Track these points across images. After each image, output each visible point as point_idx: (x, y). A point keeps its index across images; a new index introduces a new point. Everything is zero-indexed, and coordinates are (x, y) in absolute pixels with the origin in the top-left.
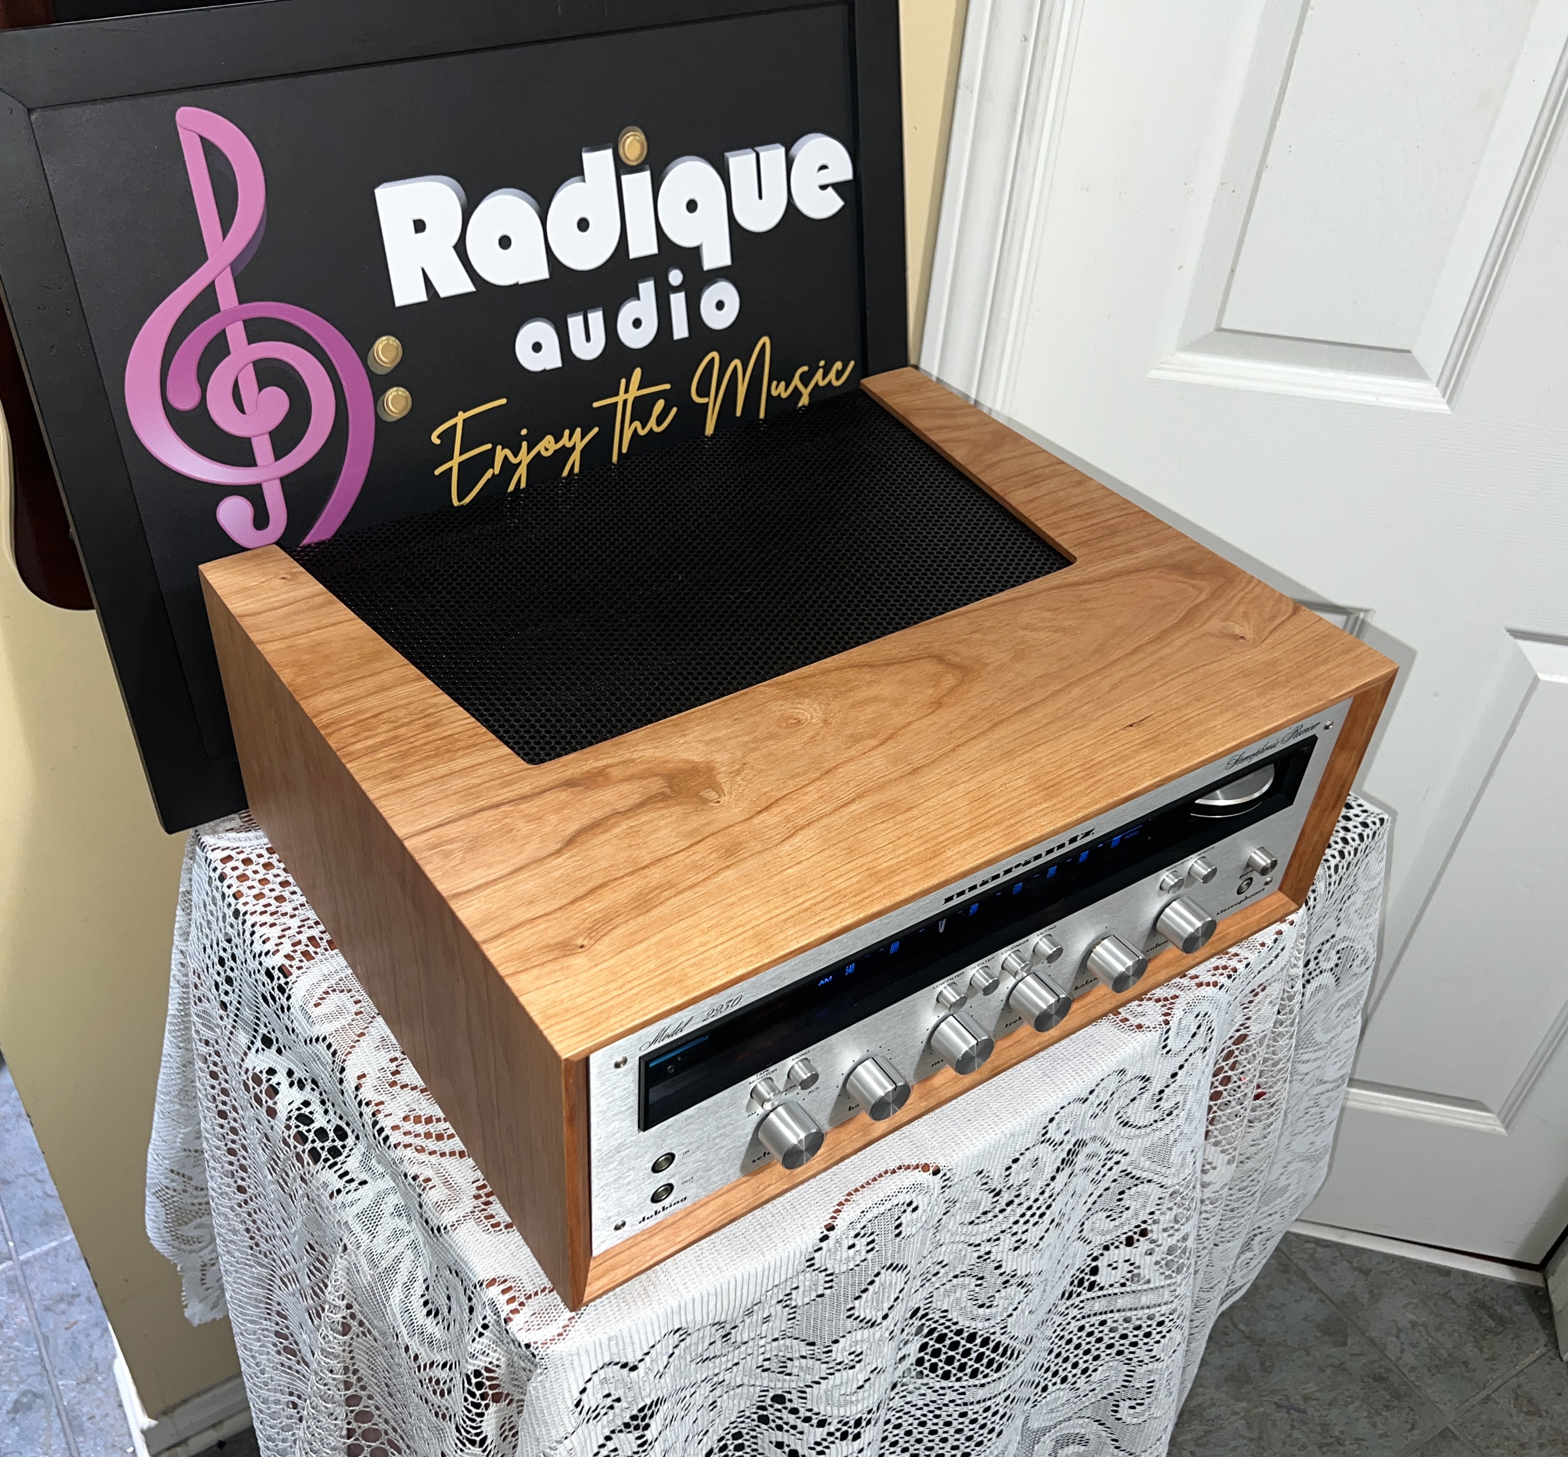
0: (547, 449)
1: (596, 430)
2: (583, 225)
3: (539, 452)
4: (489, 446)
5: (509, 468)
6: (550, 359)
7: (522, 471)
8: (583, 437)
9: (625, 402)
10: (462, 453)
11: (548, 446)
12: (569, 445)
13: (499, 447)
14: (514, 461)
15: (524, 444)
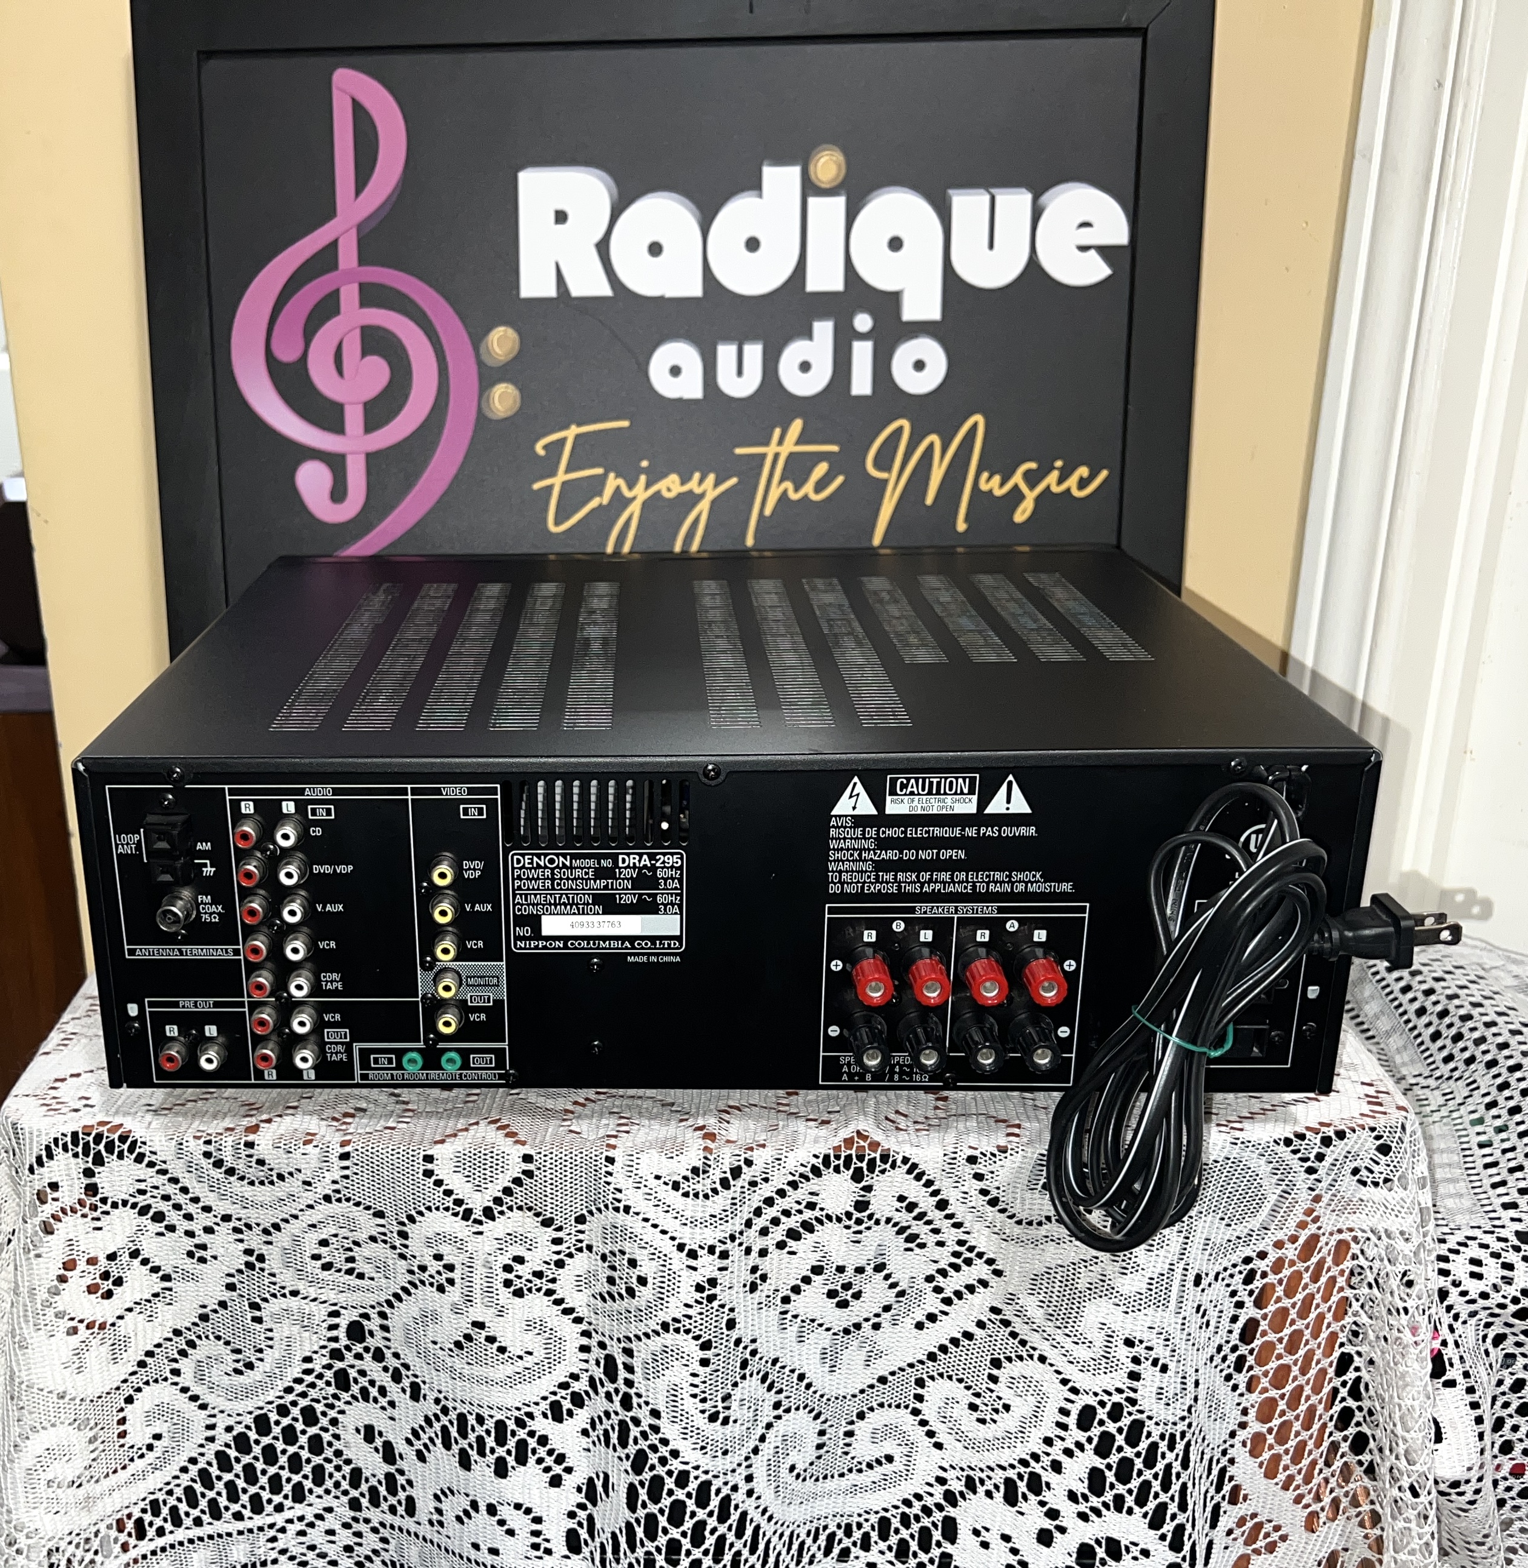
0: (669, 490)
1: (734, 481)
2: (753, 244)
3: (658, 493)
4: (599, 471)
5: (620, 502)
6: (691, 387)
7: (635, 508)
8: (717, 484)
9: (776, 456)
10: (568, 470)
11: (671, 486)
12: (698, 491)
13: (612, 475)
14: (627, 494)
15: (643, 478)
